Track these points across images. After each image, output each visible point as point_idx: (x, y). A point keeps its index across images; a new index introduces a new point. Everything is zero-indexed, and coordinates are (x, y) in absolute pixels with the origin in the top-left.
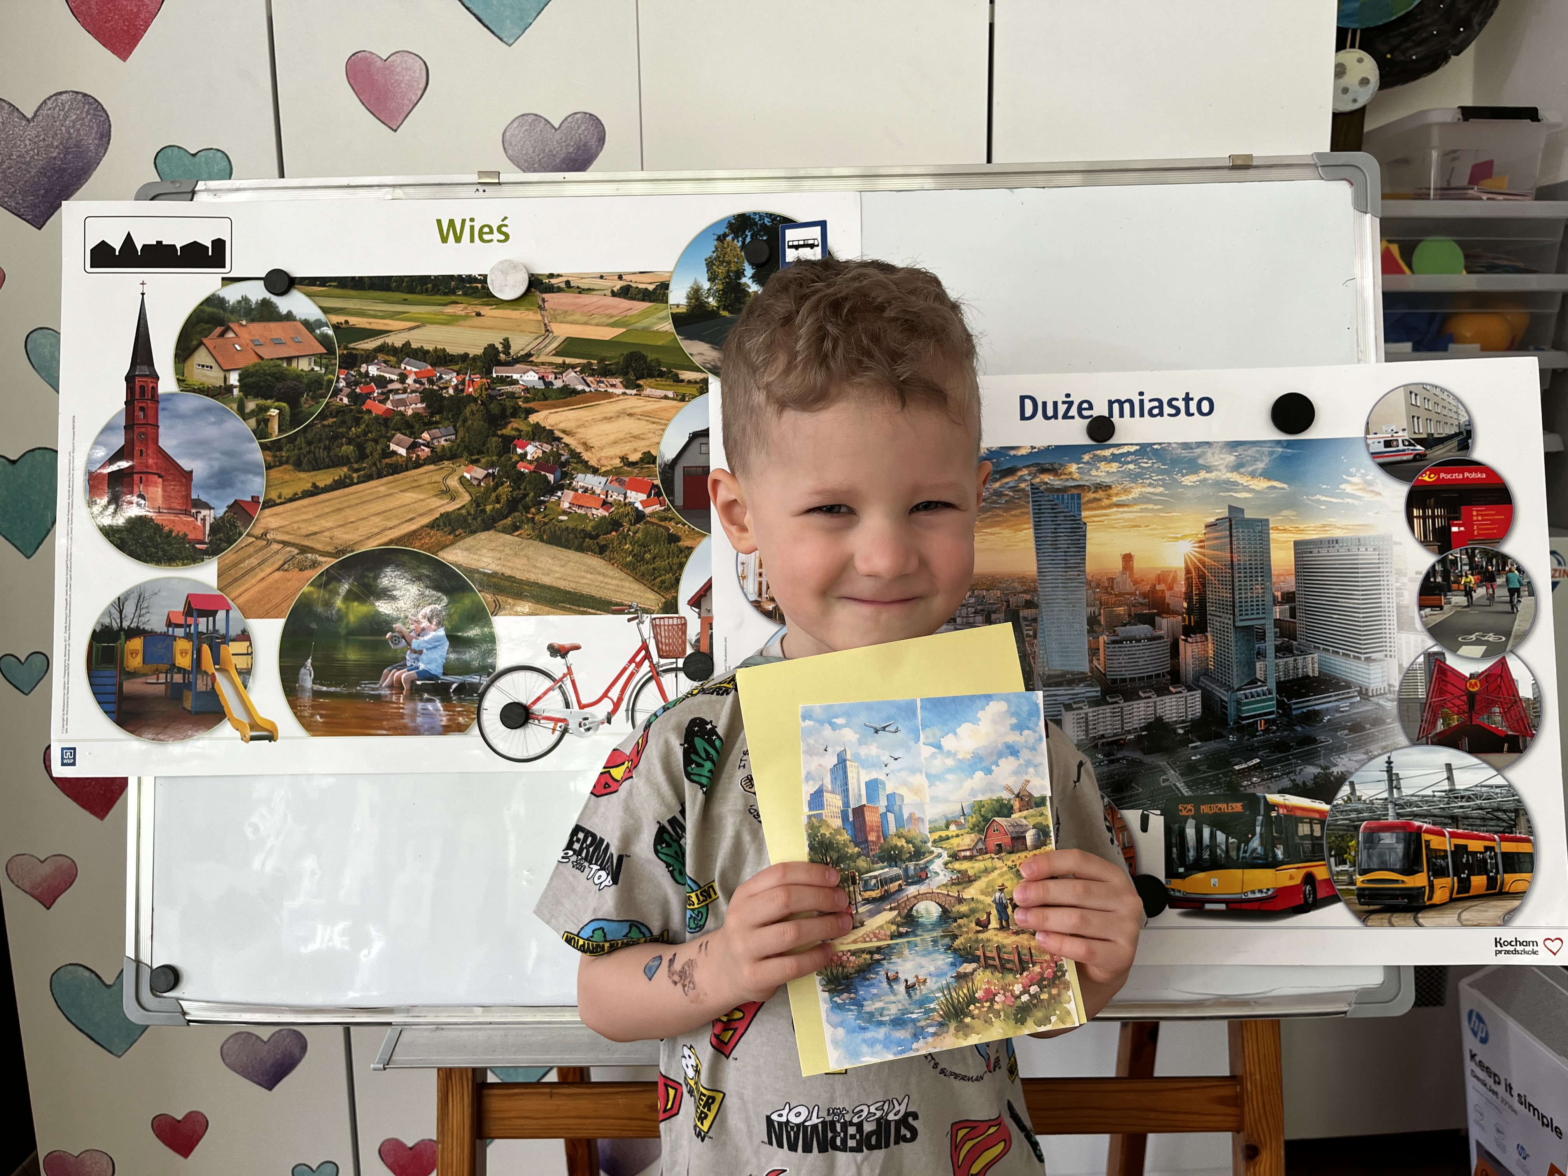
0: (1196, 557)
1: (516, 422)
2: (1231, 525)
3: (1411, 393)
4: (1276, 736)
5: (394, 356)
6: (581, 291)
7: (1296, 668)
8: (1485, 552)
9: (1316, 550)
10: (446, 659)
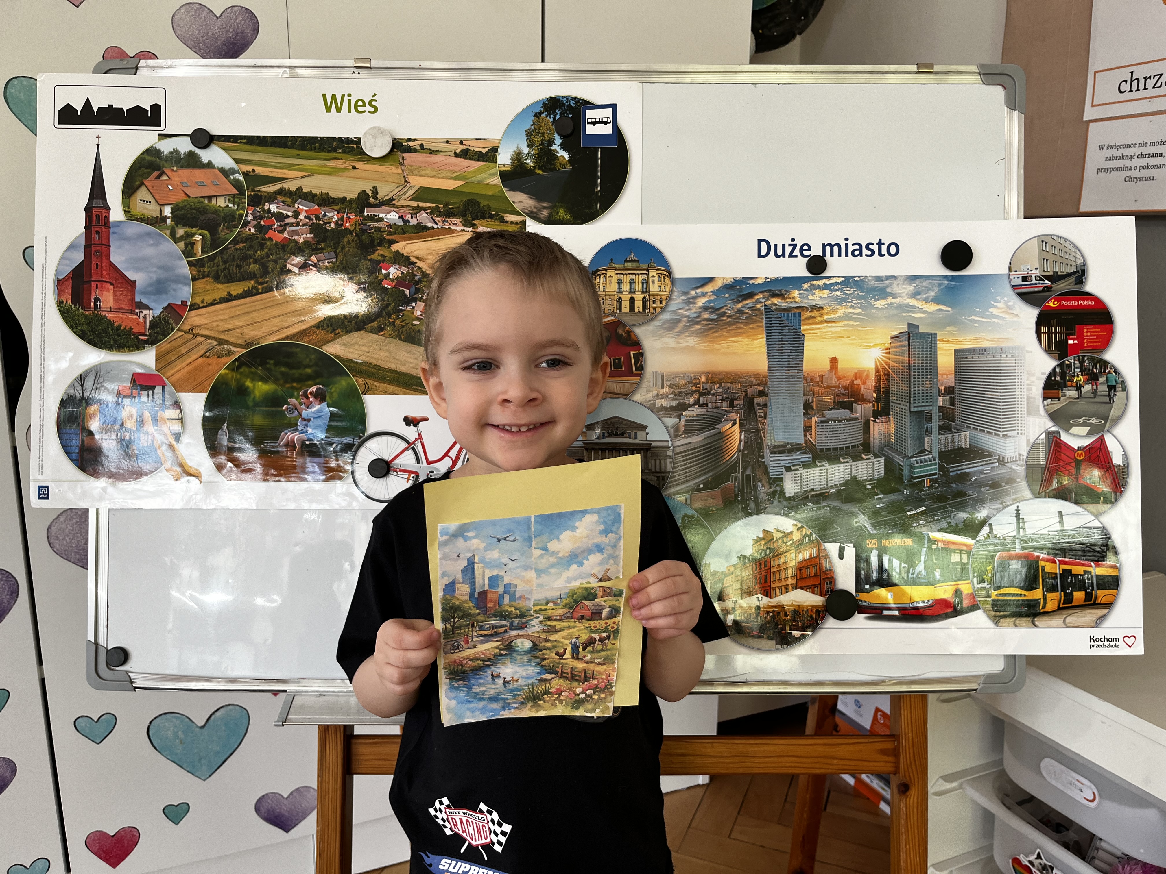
0: (883, 360)
1: (381, 250)
2: (909, 338)
3: (1042, 241)
4: (937, 491)
5: (290, 198)
6: (432, 152)
7: (953, 442)
8: (1091, 359)
9: (970, 357)
10: (328, 426)
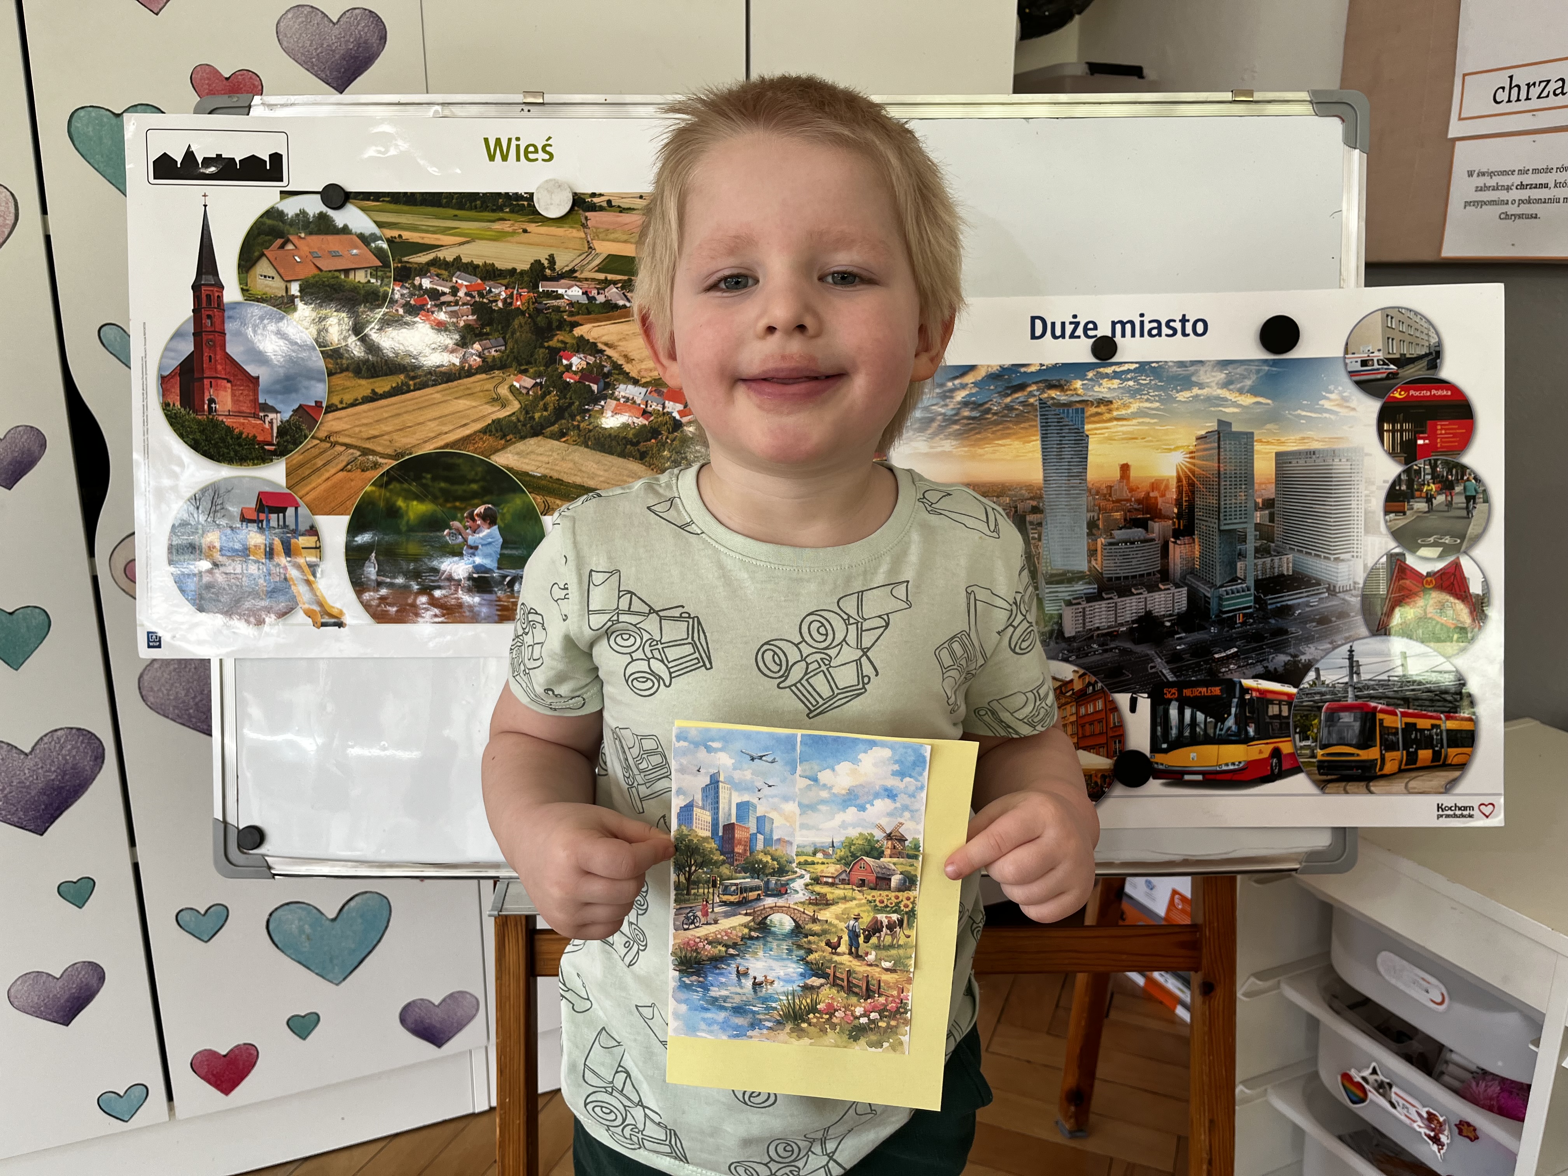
0: (1186, 467)
1: (562, 335)
2: (1219, 438)
3: (1387, 316)
4: (1253, 627)
5: (446, 270)
6: (622, 210)
7: (1272, 567)
8: (1446, 463)
9: (1295, 461)
10: (501, 555)
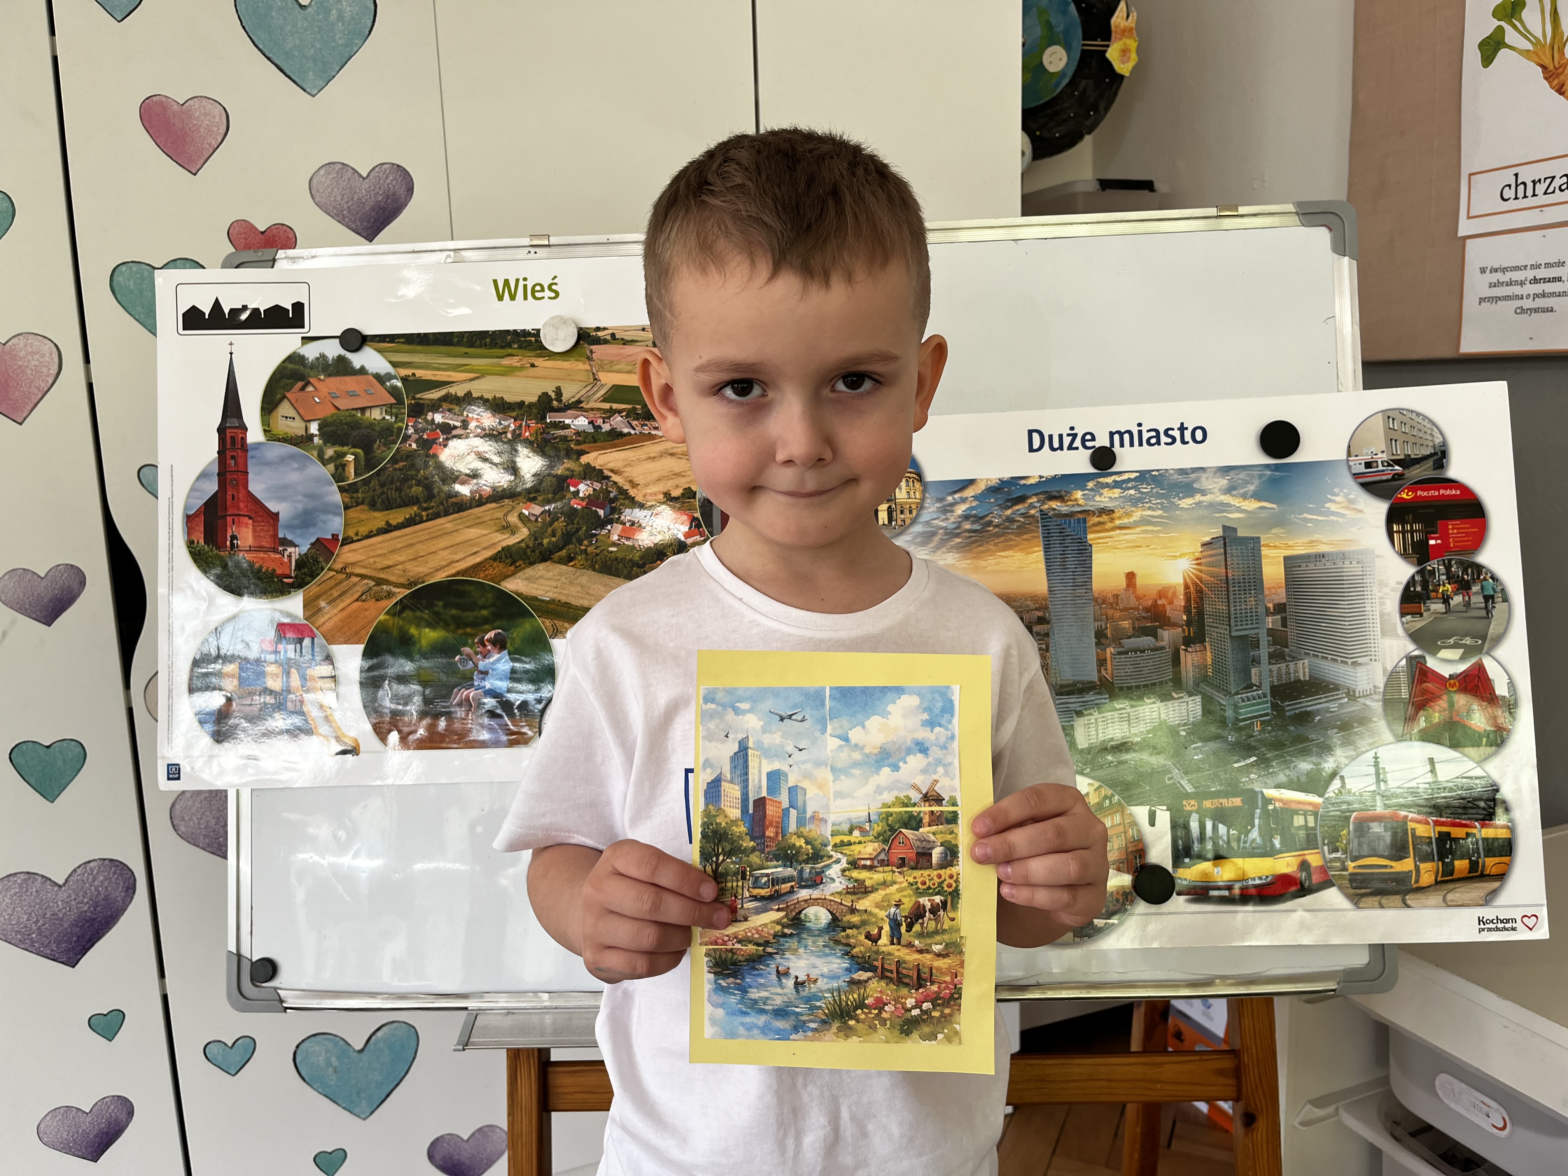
0: (1193, 573)
1: (569, 463)
2: (1225, 544)
3: (1389, 417)
4: (1271, 736)
5: (457, 405)
6: (625, 342)
7: (1288, 673)
8: (1460, 563)
9: (1304, 565)
